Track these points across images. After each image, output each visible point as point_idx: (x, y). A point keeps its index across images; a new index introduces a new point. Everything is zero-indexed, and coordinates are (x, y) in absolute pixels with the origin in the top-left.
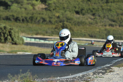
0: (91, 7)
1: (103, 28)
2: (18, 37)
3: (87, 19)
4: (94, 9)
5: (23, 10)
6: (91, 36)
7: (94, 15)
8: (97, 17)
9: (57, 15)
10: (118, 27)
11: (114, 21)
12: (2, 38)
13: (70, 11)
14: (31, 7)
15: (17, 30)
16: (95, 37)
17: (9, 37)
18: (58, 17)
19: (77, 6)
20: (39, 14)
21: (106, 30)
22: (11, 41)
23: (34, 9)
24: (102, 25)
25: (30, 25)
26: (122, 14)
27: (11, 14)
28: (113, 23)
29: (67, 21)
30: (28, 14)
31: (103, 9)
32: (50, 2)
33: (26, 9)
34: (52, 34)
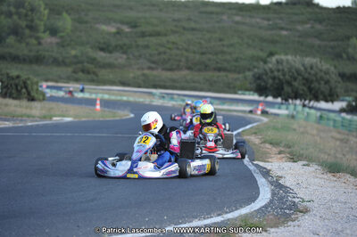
0: (120, 43)
1: (139, 73)
2: (37, 90)
3: (116, 59)
4: (125, 45)
5: (24, 45)
6: (123, 84)
7: (125, 53)
8: (131, 56)
9: (73, 52)
10: (160, 70)
11: (154, 62)
12: (14, 91)
13: (92, 48)
14: (34, 42)
15: (35, 80)
16: (129, 85)
17: (24, 90)
18: (75, 57)
19: (102, 41)
20: (48, 51)
21: (144, 75)
22: (26, 95)
23: (40, 44)
24: (138, 69)
25: (35, 67)
26: (165, 53)
27: (6, 50)
28: (153, 65)
29: (88, 62)
30: (30, 51)
31: (138, 46)
32: (62, 34)
33: (27, 44)
34: (68, 79)
